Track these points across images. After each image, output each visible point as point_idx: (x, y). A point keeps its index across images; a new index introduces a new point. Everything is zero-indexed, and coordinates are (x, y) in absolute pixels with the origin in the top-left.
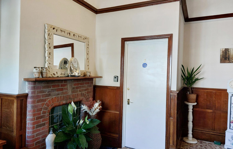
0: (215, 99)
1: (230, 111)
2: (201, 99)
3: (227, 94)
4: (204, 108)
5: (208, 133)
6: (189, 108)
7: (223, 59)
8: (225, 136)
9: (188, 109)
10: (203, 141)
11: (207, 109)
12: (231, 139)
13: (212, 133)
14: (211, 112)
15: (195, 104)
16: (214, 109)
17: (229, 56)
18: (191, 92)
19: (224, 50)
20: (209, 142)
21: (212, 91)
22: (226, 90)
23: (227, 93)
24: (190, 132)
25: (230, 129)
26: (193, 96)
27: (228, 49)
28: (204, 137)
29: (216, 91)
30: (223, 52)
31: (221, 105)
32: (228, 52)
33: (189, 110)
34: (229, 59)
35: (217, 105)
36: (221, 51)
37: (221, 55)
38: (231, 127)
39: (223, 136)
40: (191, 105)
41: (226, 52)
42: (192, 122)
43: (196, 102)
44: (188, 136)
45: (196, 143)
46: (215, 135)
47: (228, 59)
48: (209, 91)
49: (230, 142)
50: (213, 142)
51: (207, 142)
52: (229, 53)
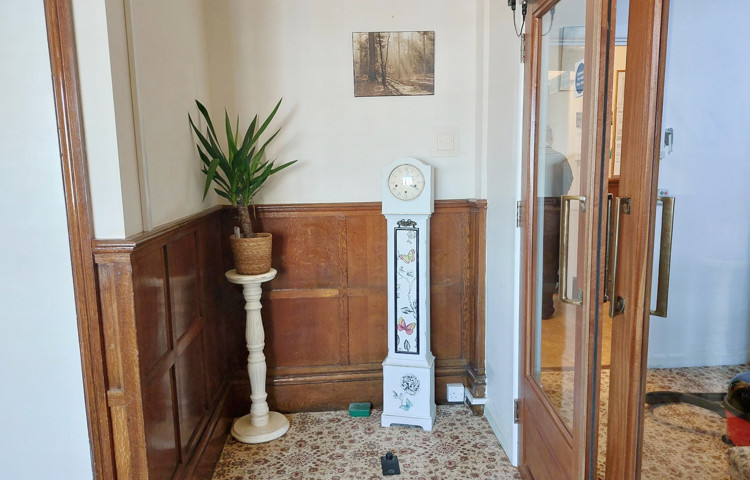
0: (344, 245)
1: (396, 284)
2: (295, 252)
3: (383, 221)
4: (310, 286)
5: (328, 378)
6: (247, 298)
7: (365, 78)
8: (382, 378)
9: (243, 302)
10: (312, 414)
11: (321, 286)
12: (400, 390)
13: (340, 376)
14: (333, 298)
15: (271, 275)
16: (344, 284)
17: (383, 66)
18: (247, 227)
19: (365, 37)
20: (333, 414)
21: (333, 213)
22: (378, 206)
23: (383, 216)
24: (259, 394)
25: (396, 351)
26: (258, 246)
27: (379, 35)
28: (314, 397)
29: (348, 213)
30: (362, 48)
31: (366, 265)
32: (381, 47)
33: (248, 307)
34: (384, 76)
35: (353, 268)
36: (357, 46)
37: (355, 63)
38: (401, 347)
39: (376, 378)
40: (252, 286)
41: (375, 49)
42: (266, 351)
43: (273, 266)
44: (252, 411)
45: (285, 435)
46: (350, 380)
47: (380, 80)
48: (321, 214)
49: (398, 402)
50: (346, 408)
51: (325, 416)
52: (384, 50)
